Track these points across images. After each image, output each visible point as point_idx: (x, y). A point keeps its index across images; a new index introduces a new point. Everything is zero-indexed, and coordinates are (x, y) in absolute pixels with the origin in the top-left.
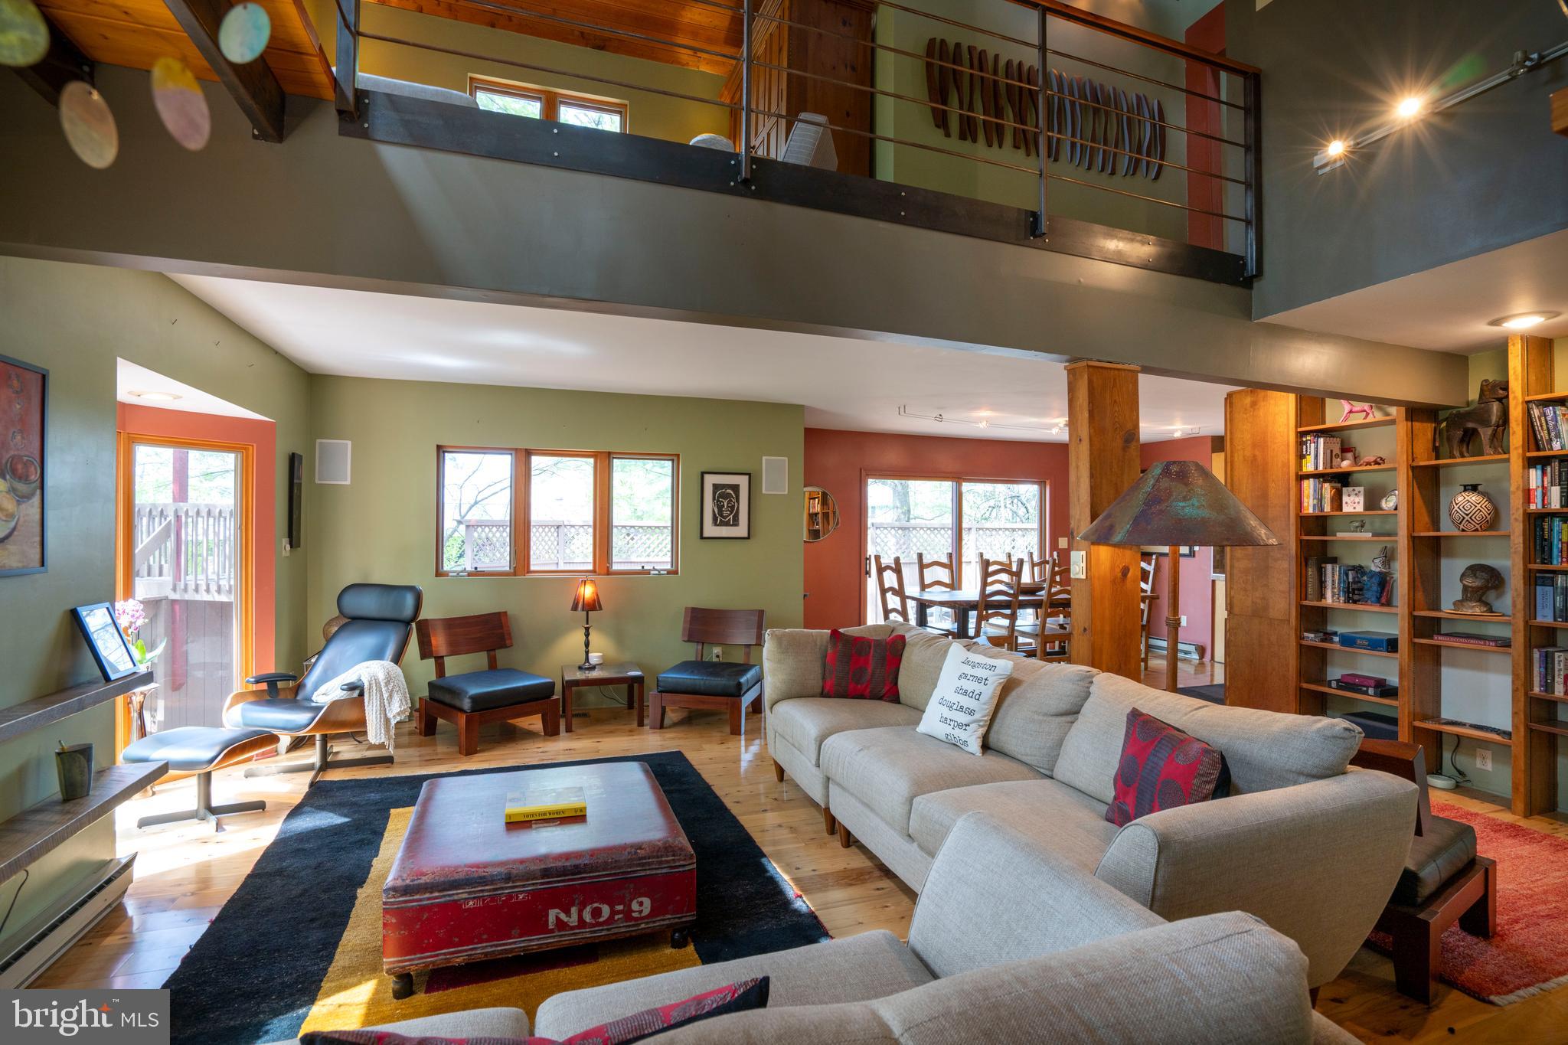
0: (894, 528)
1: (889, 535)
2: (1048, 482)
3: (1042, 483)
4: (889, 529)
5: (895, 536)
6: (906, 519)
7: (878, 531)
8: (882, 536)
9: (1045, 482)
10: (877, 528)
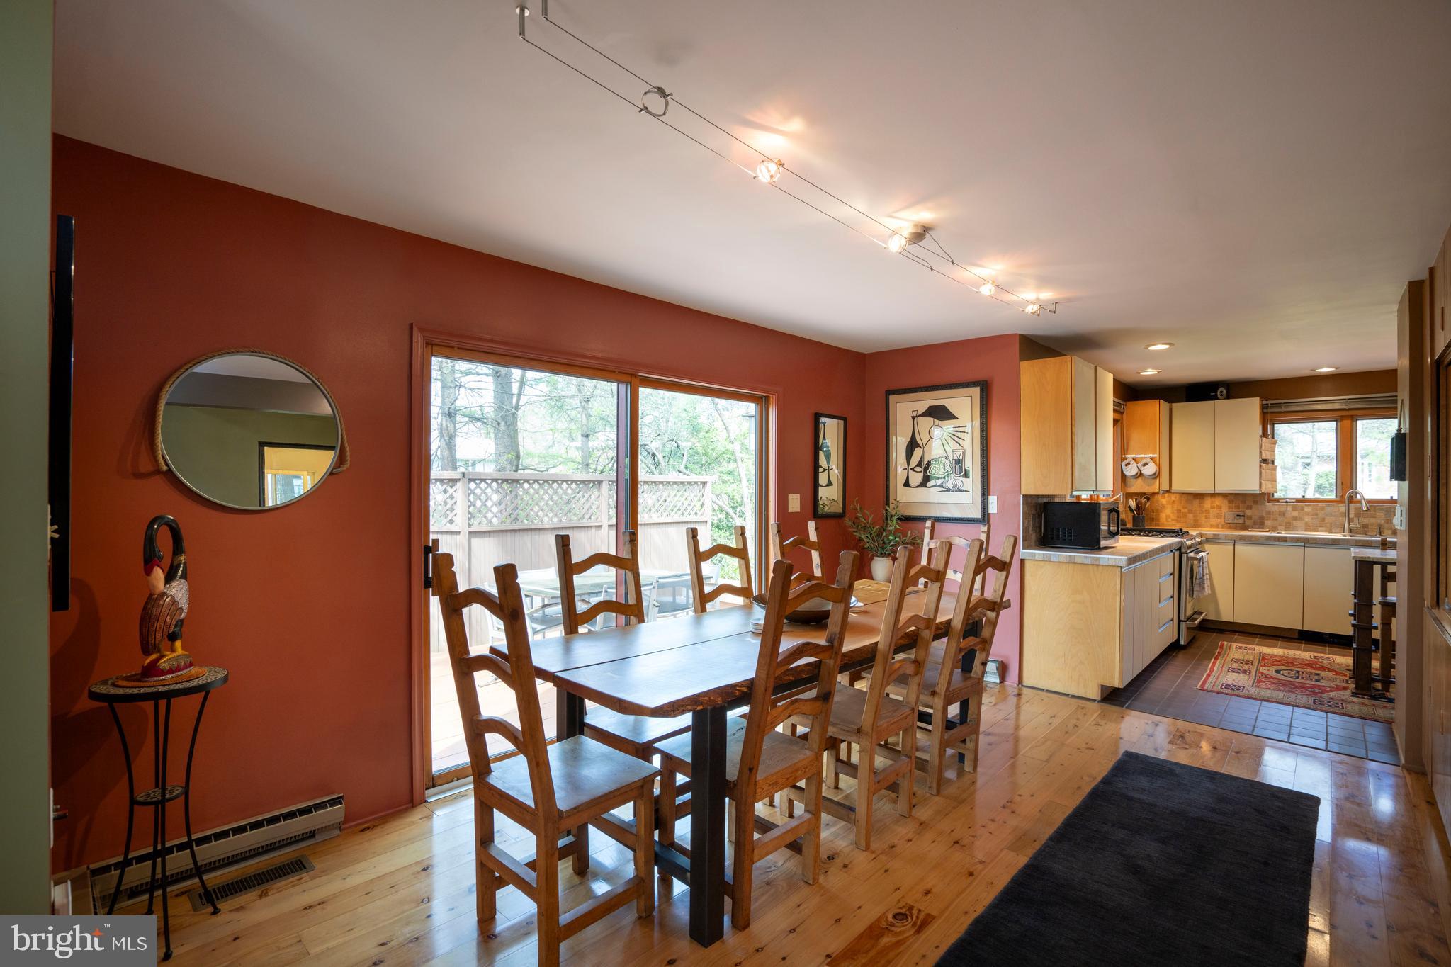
0: (496, 480)
1: (489, 490)
2: (773, 398)
3: (763, 402)
4: (489, 482)
5: (497, 492)
6: (514, 468)
7: (472, 485)
8: (478, 491)
9: (767, 398)
10: (470, 480)
